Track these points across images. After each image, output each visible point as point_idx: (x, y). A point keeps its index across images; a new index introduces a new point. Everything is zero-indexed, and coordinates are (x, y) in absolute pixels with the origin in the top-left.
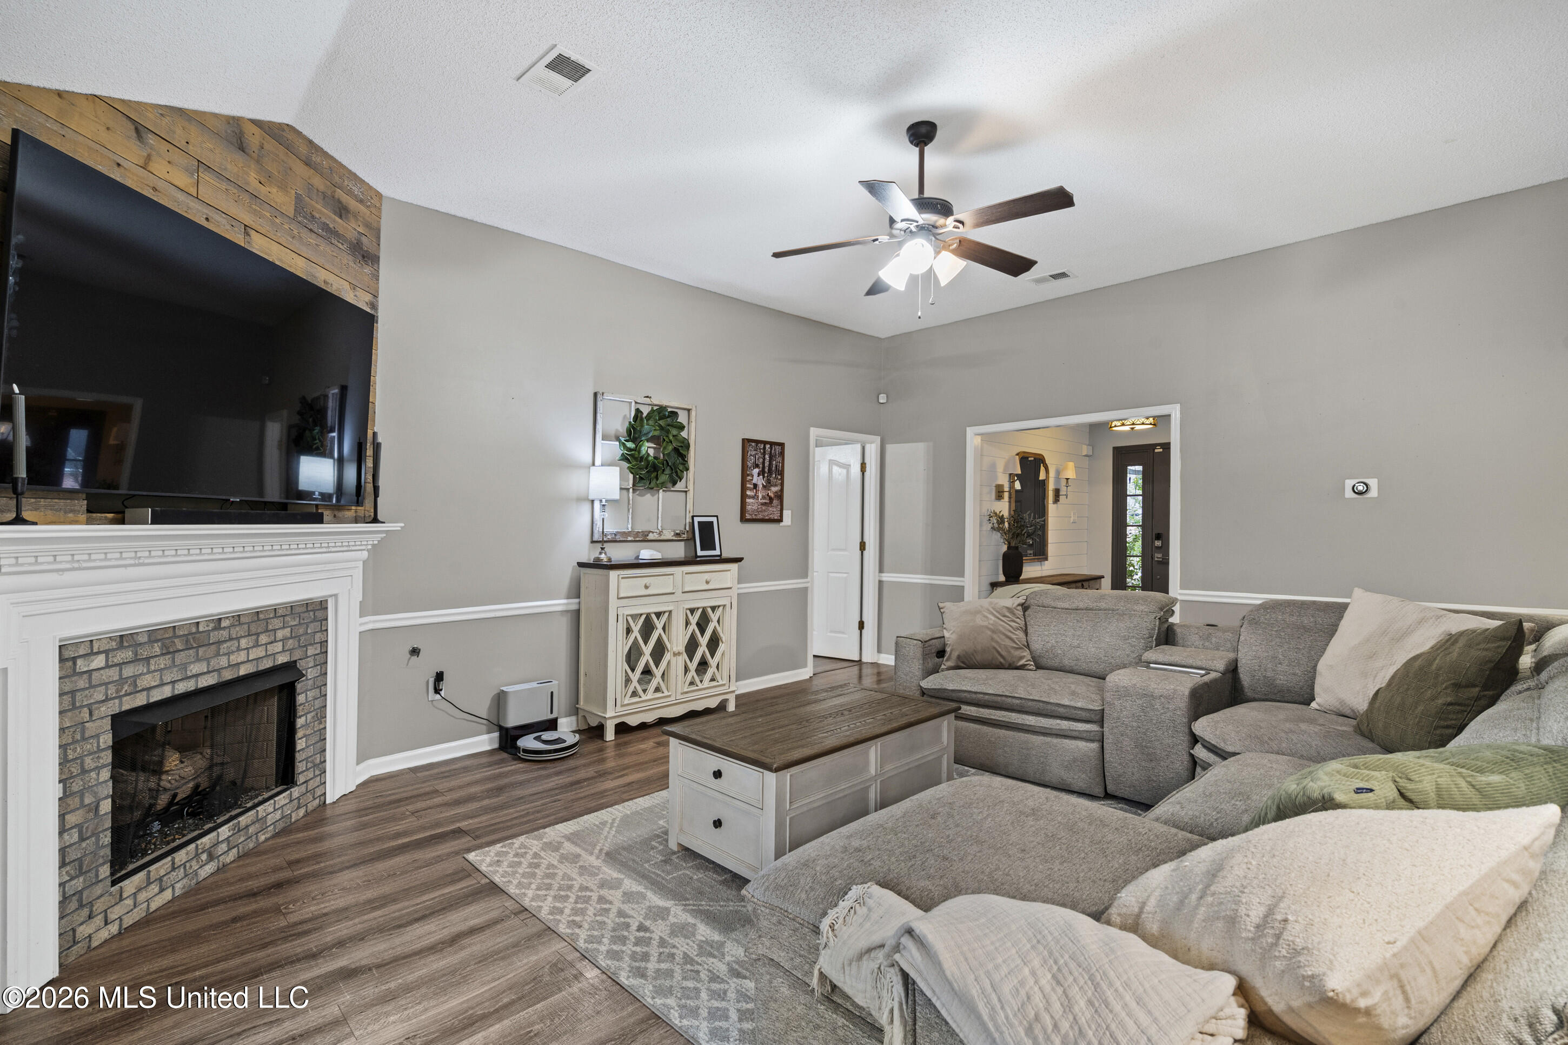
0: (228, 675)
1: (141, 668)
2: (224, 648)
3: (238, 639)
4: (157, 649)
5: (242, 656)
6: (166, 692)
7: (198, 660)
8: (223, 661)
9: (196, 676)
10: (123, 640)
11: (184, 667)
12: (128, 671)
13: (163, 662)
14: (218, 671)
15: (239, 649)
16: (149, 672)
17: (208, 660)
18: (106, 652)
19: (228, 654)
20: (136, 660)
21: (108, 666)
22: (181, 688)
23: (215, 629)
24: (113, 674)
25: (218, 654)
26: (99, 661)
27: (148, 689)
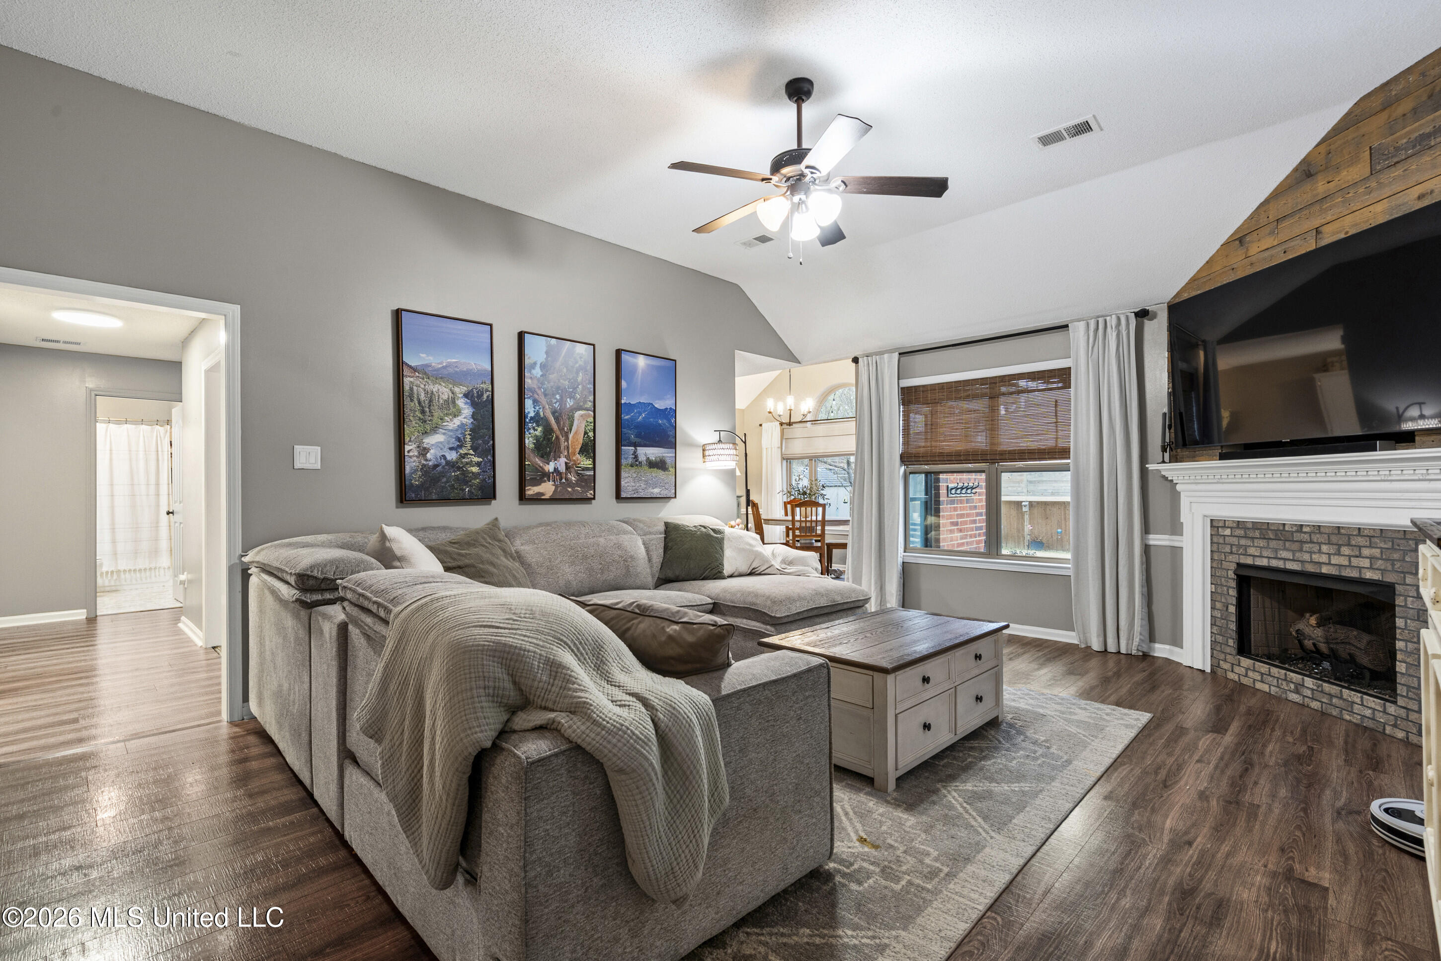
0: (1310, 568)
1: (1249, 543)
2: (1306, 547)
3: (1320, 544)
4: (1257, 534)
5: (1324, 559)
6: (1264, 562)
7: (1285, 549)
8: (1306, 557)
9: (1285, 559)
10: (1239, 524)
11: (1276, 550)
12: (1243, 542)
13: (1262, 543)
14: (1302, 562)
15: (1320, 552)
16: (1253, 546)
17: (1294, 552)
18: (1231, 528)
19: (1311, 553)
20: (1245, 537)
21: (1231, 536)
22: (1274, 563)
23: (1297, 531)
24: (1234, 541)
25: (1301, 550)
26: (1228, 532)
27: (1254, 556)
